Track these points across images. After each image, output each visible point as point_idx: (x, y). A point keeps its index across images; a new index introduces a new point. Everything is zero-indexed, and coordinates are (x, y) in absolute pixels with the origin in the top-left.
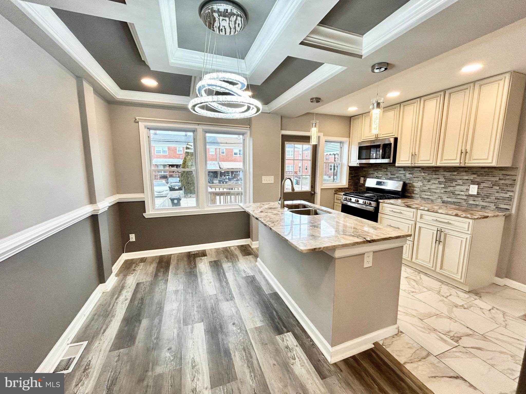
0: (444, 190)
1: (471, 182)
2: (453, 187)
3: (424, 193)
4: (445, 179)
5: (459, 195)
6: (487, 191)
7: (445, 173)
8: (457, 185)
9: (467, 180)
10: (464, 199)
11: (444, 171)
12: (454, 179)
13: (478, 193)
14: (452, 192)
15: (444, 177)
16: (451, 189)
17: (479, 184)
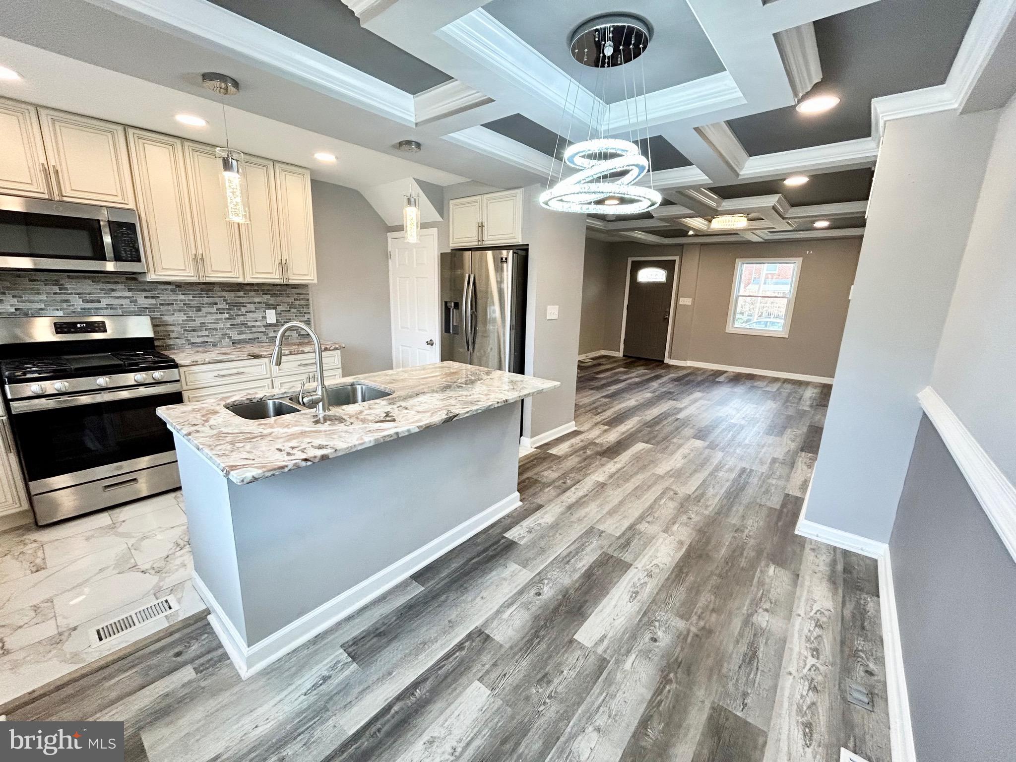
0: (231, 322)
1: (266, 305)
2: (243, 315)
3: (195, 334)
4: (227, 304)
5: (254, 326)
6: (285, 316)
7: (224, 294)
8: (247, 312)
9: (260, 303)
10: (262, 332)
11: (223, 290)
12: (241, 303)
13: (277, 320)
14: (242, 324)
15: (225, 300)
16: (239, 320)
17: (275, 308)
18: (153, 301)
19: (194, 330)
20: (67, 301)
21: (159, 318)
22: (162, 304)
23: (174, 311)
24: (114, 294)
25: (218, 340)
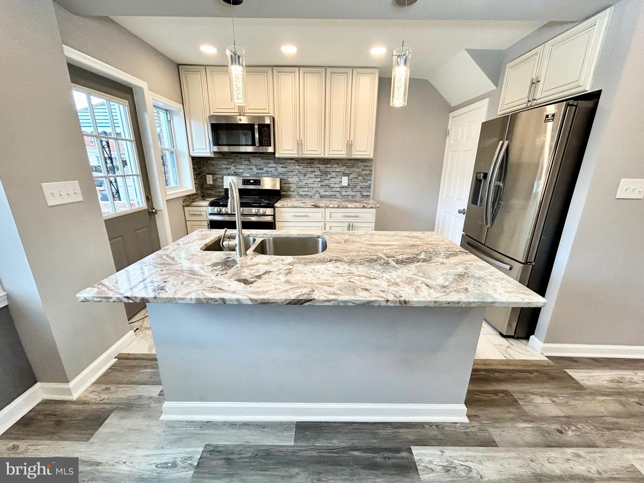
0: (321, 184)
1: (343, 174)
2: (328, 180)
3: (302, 189)
4: (320, 172)
5: (334, 187)
6: (354, 182)
7: (319, 166)
8: (331, 178)
9: (339, 172)
10: (338, 191)
11: (319, 163)
12: (328, 172)
13: (348, 184)
14: (327, 186)
15: (319, 170)
16: (326, 182)
17: (348, 176)
18: (284, 170)
19: (302, 187)
20: (251, 169)
21: (285, 179)
22: (288, 171)
23: (293, 175)
24: (269, 165)
25: (313, 194)
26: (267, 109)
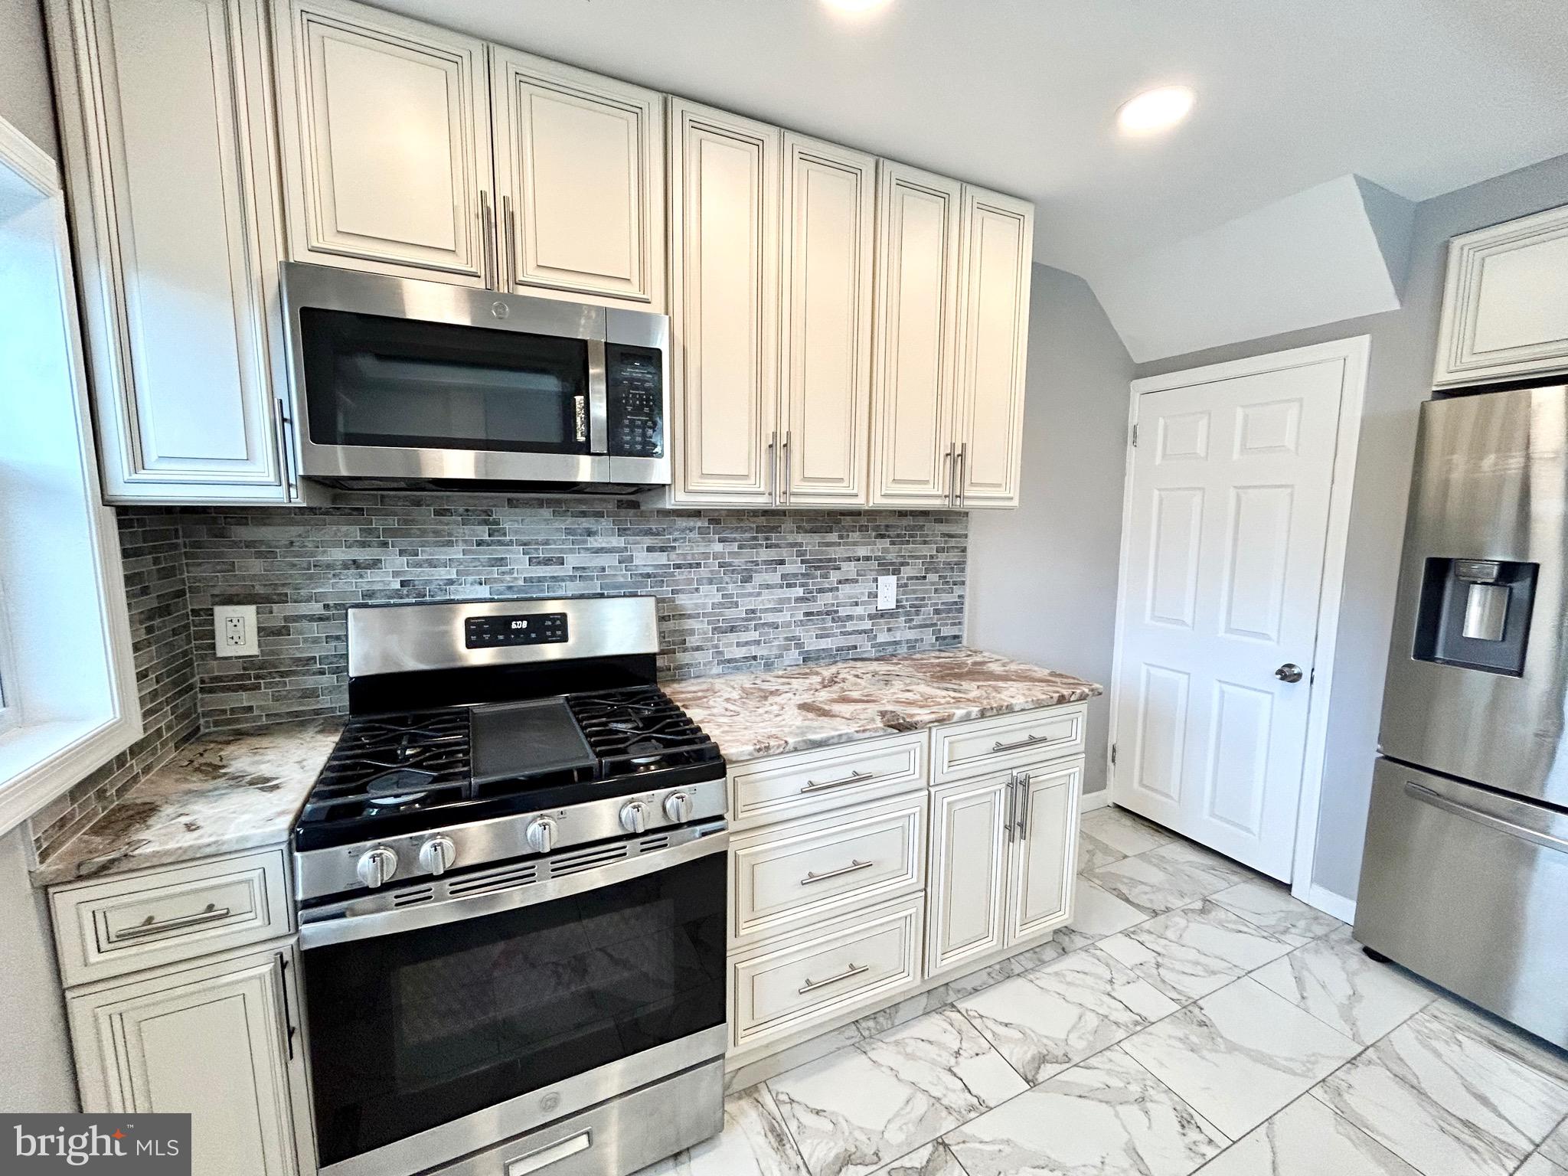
0: (805, 607)
1: (879, 565)
2: (831, 590)
3: (733, 637)
4: (803, 562)
5: (850, 618)
6: (914, 592)
7: (800, 538)
8: (840, 582)
9: (867, 558)
10: (865, 632)
12: (830, 560)
13: (897, 601)
14: (828, 613)
15: (800, 554)
16: (823, 601)
17: (896, 572)
18: (661, 558)
19: (732, 629)
20: (501, 562)
21: (671, 600)
22: (678, 566)
23: (700, 581)
24: (594, 542)
25: (775, 652)
26: (635, 280)
